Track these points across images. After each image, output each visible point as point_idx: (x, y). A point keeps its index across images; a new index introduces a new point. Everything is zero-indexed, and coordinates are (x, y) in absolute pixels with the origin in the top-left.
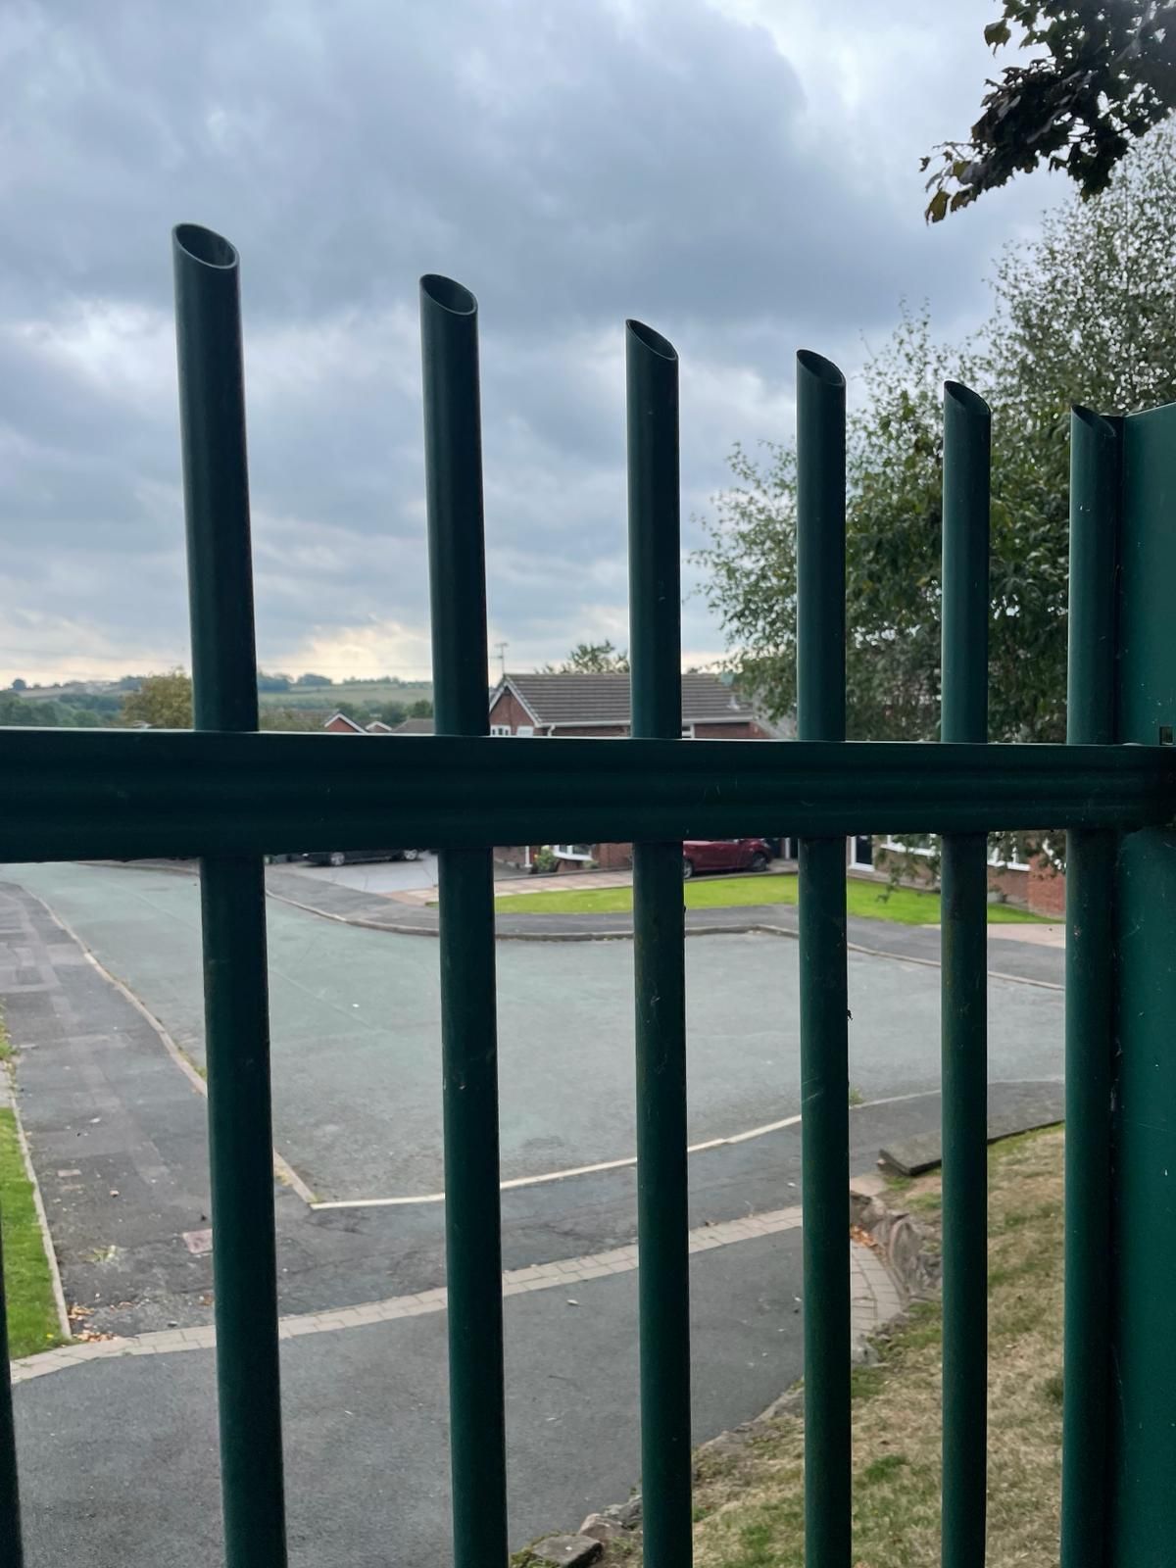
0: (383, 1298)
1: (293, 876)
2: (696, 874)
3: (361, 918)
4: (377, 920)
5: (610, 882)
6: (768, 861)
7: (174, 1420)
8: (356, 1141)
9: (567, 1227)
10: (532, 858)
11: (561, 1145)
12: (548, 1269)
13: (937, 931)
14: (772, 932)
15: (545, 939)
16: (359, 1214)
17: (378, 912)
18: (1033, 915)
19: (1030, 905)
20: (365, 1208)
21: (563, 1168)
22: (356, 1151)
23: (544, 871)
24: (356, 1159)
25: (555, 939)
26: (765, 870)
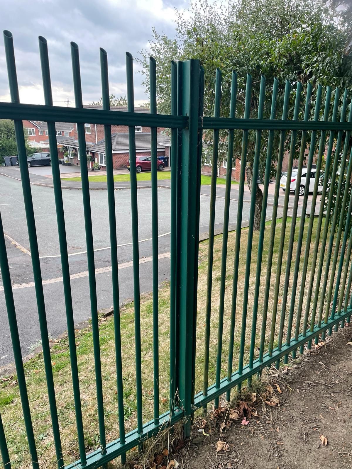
0: (56, 277)
1: (14, 170)
2: (142, 171)
3: (38, 183)
4: (44, 183)
5: (117, 173)
6: (164, 167)
7: (3, 304)
8: (44, 243)
9: (106, 260)
10: (92, 166)
11: (104, 242)
12: (101, 269)
13: (210, 186)
14: (164, 187)
15: (97, 189)
16: (48, 259)
17: (43, 181)
18: (236, 182)
19: (235, 179)
20: (49, 258)
21: (105, 247)
22: (45, 245)
23: (96, 170)
24: (45, 247)
25: (100, 189)
26: (163, 170)
